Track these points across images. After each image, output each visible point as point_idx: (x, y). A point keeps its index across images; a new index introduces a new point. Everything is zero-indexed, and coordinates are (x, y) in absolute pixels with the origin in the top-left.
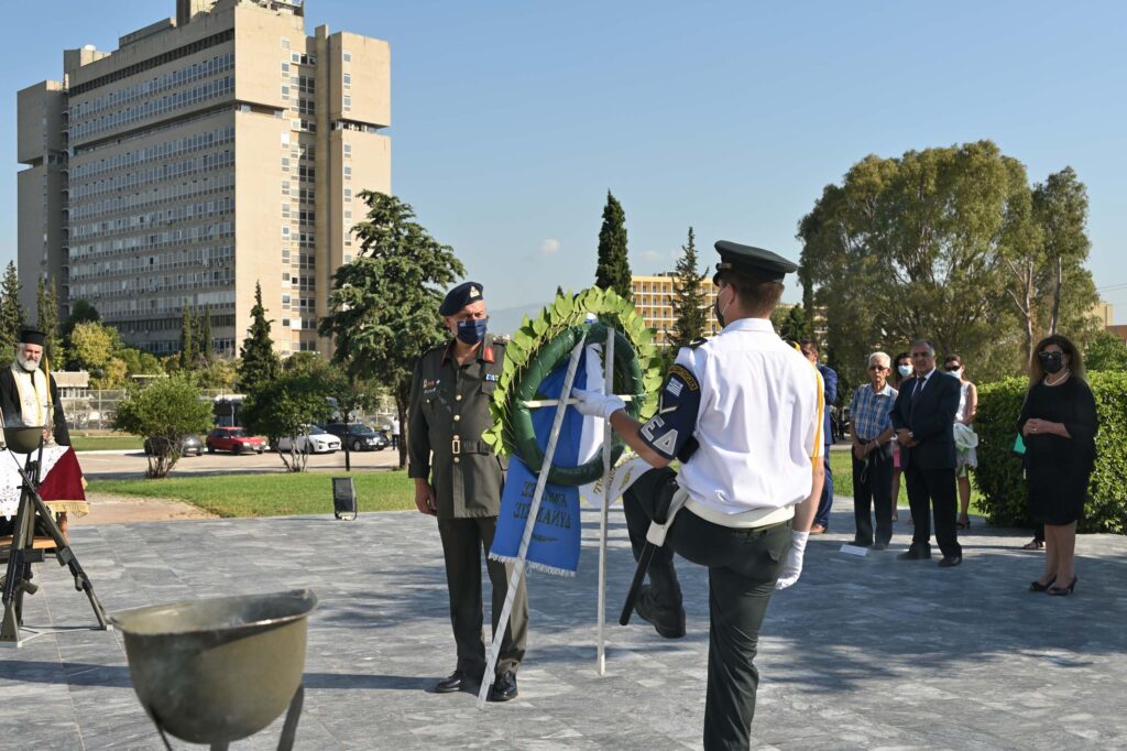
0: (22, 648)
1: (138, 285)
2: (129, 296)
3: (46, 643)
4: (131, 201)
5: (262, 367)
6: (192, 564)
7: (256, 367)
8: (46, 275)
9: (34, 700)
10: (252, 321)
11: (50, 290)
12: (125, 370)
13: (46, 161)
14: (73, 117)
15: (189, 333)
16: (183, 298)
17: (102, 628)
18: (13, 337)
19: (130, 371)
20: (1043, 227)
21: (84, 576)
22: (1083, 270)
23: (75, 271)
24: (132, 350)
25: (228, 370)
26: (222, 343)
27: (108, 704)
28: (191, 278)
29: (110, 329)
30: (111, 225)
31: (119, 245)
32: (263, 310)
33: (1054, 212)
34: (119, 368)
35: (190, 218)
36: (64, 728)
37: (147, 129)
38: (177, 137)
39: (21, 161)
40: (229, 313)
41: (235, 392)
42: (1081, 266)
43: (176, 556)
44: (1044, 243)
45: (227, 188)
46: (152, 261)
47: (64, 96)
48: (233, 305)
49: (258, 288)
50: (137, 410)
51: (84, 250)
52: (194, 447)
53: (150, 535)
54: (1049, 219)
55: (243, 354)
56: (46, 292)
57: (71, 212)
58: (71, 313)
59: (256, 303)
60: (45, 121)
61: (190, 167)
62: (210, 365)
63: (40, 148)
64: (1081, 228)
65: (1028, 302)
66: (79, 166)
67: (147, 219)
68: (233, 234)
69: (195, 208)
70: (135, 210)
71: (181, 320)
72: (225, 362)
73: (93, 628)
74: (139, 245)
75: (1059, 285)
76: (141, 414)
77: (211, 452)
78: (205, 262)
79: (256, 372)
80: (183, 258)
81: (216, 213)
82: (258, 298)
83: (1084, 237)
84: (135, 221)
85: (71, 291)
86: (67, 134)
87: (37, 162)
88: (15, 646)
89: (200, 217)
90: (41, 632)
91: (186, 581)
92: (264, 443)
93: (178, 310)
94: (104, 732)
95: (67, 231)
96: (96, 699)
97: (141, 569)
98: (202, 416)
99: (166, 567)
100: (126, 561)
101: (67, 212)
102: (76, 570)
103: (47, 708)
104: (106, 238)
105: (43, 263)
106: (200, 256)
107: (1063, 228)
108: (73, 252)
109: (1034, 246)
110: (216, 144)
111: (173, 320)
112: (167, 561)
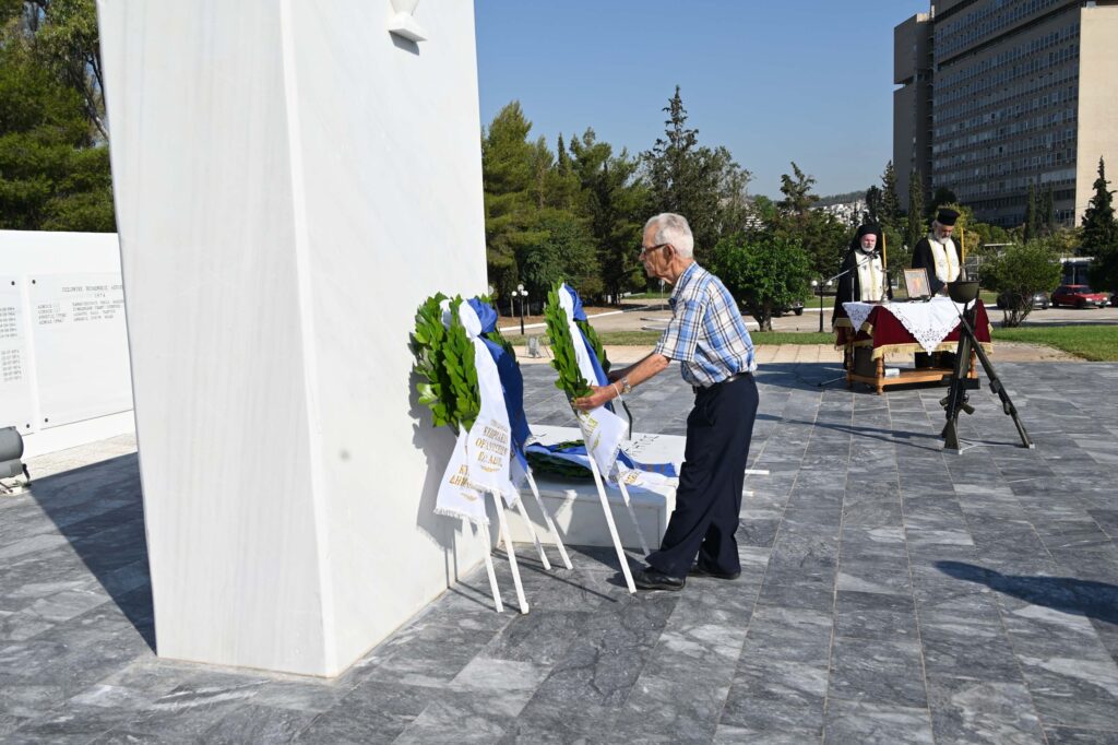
0: (963, 455)
1: (989, 171)
2: (981, 180)
3: (981, 453)
4: (985, 101)
5: (1102, 233)
6: (1089, 400)
7: (1096, 233)
8: (914, 170)
9: (986, 498)
10: (1095, 193)
11: (918, 181)
12: (978, 241)
13: (916, 79)
14: (938, 40)
15: (1034, 207)
16: (1028, 178)
17: (1026, 446)
18: (890, 219)
19: (983, 241)
21: (1011, 404)
23: (937, 164)
24: (984, 224)
25: (1069, 236)
26: (1062, 214)
27: (1053, 510)
28: (1036, 160)
29: (965, 208)
30: (967, 124)
31: (974, 139)
32: (1105, 182)
34: (974, 239)
35: (1036, 109)
36: (1021, 525)
37: (999, 39)
38: (1025, 41)
39: (896, 82)
40: (1070, 188)
41: (1076, 255)
43: (1071, 391)
45: (1071, 79)
46: (1001, 149)
47: (930, 24)
48: (1074, 181)
49: (1102, 163)
50: (996, 272)
51: (945, 146)
52: (1040, 302)
53: (1041, 372)
55: (1084, 222)
56: (915, 183)
57: (935, 118)
58: (934, 197)
59: (1099, 177)
60: (915, 48)
61: (1037, 65)
62: (1053, 233)
63: (911, 69)
66: (942, 79)
67: (998, 115)
68: (1076, 119)
69: (1041, 100)
70: (987, 109)
71: (1026, 197)
72: (1067, 231)
73: (1016, 445)
74: (991, 137)
76: (999, 275)
77: (1056, 306)
78: (1049, 146)
79: (1097, 237)
80: (1029, 144)
81: (1060, 102)
82: (1101, 172)
84: (987, 118)
85: (934, 181)
86: (932, 55)
87: (908, 81)
88: (957, 453)
89: (1045, 107)
90: (975, 445)
91: (1087, 413)
92: (1105, 299)
93: (1024, 188)
94: (1057, 534)
95: (931, 133)
96: (1040, 504)
97: (1043, 400)
98: (1053, 276)
99: (1064, 400)
100: (1027, 393)
101: (931, 118)
102: (1004, 398)
103: (1000, 506)
104: (963, 136)
105: (913, 160)
106: (1045, 141)
108: (936, 149)
110: (1062, 41)
111: (1019, 197)
112: (1063, 395)
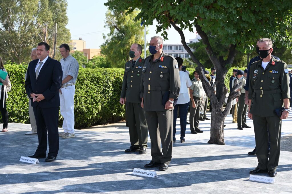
20: (52, 12)
22: (66, 29)
33: (56, 7)
42: (65, 27)
44: (53, 18)
54: (54, 9)
64: (65, 14)
65: (46, 39)
75: (56, 33)
83: (66, 17)
107: (59, 13)
109: (49, 19)
